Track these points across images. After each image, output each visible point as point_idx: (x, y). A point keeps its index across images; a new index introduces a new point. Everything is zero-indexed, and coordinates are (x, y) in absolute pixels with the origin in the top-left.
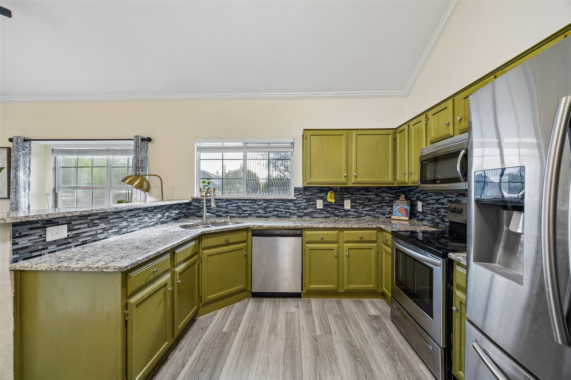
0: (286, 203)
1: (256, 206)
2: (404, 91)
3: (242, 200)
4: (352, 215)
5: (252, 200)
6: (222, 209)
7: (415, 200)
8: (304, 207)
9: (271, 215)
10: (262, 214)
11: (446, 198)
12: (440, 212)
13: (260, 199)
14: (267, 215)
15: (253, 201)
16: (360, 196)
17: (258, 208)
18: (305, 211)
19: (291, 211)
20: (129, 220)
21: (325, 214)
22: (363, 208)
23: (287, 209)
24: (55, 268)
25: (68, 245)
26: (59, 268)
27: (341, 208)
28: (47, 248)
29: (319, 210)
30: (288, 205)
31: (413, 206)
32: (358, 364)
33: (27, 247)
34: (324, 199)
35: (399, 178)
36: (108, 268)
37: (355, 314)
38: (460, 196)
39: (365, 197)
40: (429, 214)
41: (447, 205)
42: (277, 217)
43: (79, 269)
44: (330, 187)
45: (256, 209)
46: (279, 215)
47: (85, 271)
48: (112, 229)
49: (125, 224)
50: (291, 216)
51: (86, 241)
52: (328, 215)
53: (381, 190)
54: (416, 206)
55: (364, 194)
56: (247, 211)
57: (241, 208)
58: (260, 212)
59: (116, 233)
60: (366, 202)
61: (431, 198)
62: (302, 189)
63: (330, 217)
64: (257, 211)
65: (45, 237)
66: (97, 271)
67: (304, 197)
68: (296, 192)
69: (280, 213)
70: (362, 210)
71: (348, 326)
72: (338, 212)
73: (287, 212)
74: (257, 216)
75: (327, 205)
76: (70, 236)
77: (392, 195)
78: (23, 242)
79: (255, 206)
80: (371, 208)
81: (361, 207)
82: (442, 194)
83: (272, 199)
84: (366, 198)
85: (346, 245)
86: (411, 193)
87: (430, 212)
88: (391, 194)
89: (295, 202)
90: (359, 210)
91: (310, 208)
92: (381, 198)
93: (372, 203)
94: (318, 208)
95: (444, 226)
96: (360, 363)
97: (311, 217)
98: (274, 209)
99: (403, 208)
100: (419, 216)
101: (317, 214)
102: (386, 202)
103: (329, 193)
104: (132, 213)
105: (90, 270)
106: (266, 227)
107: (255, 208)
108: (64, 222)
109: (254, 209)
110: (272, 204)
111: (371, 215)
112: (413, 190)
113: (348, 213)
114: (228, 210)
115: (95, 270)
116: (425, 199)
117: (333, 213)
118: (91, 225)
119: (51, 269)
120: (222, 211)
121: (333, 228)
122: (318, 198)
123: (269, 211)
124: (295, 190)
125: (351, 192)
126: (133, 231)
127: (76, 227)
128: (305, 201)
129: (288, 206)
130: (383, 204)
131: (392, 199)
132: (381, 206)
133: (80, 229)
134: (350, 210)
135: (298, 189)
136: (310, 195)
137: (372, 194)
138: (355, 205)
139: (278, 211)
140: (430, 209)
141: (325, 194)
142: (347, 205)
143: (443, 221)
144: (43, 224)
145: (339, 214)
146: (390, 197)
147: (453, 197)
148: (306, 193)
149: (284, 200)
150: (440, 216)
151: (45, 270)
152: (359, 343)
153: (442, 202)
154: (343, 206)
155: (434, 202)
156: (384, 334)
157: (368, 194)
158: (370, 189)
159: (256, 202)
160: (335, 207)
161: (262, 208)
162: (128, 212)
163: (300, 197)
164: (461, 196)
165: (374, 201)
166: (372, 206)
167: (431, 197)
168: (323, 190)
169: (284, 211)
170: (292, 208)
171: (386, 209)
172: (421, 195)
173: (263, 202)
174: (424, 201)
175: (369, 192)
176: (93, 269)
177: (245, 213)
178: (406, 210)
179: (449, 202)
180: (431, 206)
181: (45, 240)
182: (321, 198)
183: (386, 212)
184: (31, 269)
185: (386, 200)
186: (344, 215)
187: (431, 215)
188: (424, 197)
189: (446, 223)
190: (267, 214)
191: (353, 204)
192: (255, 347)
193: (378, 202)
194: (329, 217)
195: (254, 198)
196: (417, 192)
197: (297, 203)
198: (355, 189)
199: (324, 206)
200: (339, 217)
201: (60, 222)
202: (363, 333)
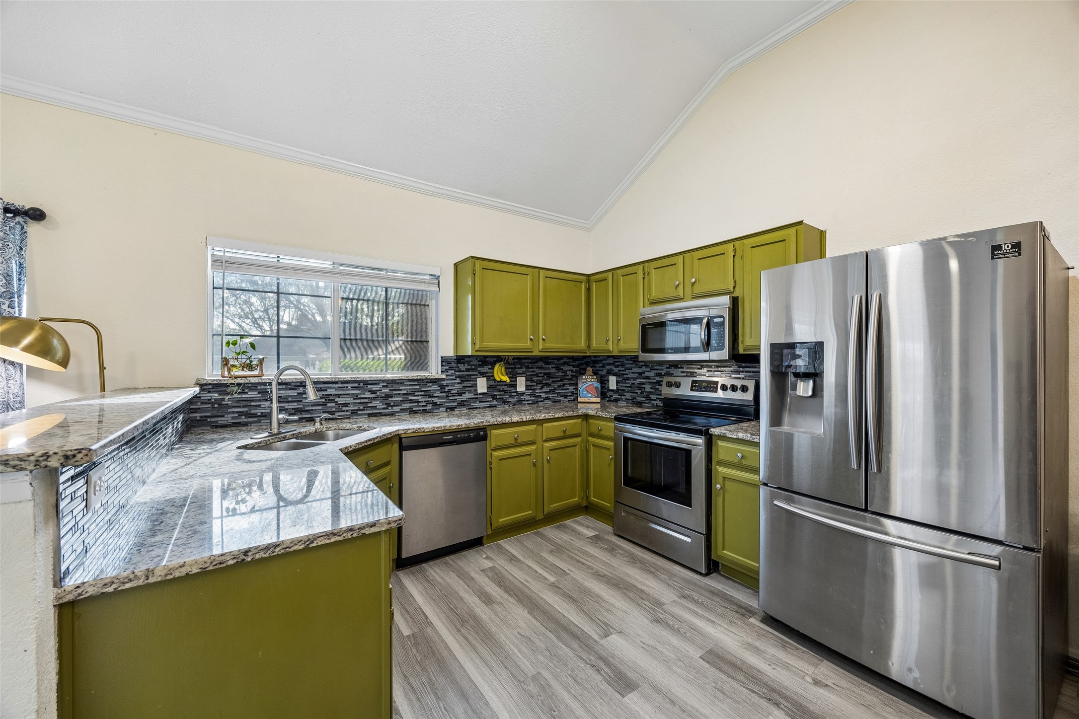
0: (427, 385)
1: (368, 395)
2: (588, 222)
3: (336, 383)
4: (527, 400)
5: (359, 382)
6: (287, 404)
7: (604, 375)
8: (456, 392)
9: (399, 410)
10: (379, 409)
11: (652, 371)
12: (644, 388)
13: (378, 380)
14: (390, 410)
15: (362, 384)
16: (537, 371)
17: (371, 398)
18: (459, 398)
19: (435, 400)
21: (490, 401)
22: (541, 388)
23: (429, 397)
24: (232, 557)
26: (245, 555)
27: (512, 390)
29: (481, 396)
30: (429, 389)
31: (603, 382)
32: (625, 591)
34: (488, 376)
35: (596, 345)
36: (375, 525)
37: (571, 541)
38: (671, 368)
39: (544, 371)
40: (628, 392)
41: (655, 379)
42: (410, 413)
43: (304, 543)
44: (499, 356)
45: (367, 401)
46: (414, 409)
47: (320, 543)
50: (435, 409)
52: (495, 402)
53: (562, 361)
54: (606, 382)
55: (541, 368)
56: (347, 406)
57: (334, 400)
58: (376, 406)
60: (545, 380)
61: (631, 371)
62: (455, 359)
63: (498, 406)
64: (369, 405)
66: (350, 537)
67: (457, 374)
68: (444, 366)
69: (416, 404)
70: (540, 392)
71: (577, 557)
72: (508, 396)
73: (429, 401)
74: (369, 414)
75: (493, 385)
77: (575, 369)
79: (366, 393)
80: (551, 389)
81: (539, 386)
82: (647, 366)
83: (402, 379)
84: (545, 374)
85: (547, 444)
86: (598, 365)
87: (629, 389)
88: (574, 366)
89: (443, 384)
90: (537, 391)
91: (467, 393)
92: (563, 373)
93: (552, 381)
94: (479, 391)
95: (651, 405)
96: (626, 589)
97: (469, 409)
98: (403, 398)
99: (592, 386)
100: (612, 396)
101: (478, 402)
102: (567, 379)
103: (497, 367)
105: (333, 540)
106: (428, 430)
107: (366, 398)
109: (363, 401)
110: (401, 388)
111: (550, 399)
112: (602, 360)
113: (522, 397)
114: (301, 406)
115: (344, 537)
116: (621, 372)
117: (500, 398)
119: (221, 563)
120: (287, 409)
121: (531, 421)
122: (479, 375)
123: (394, 403)
124: (442, 362)
125: (526, 364)
128: (460, 382)
129: (430, 391)
130: (566, 382)
131: (575, 373)
132: (563, 384)
134: (525, 393)
135: (447, 359)
136: (468, 370)
137: (552, 368)
138: (531, 384)
139: (411, 401)
140: (629, 385)
141: (489, 369)
142: (521, 384)
143: (648, 399)
145: (510, 400)
146: (572, 371)
147: (662, 370)
148: (460, 367)
149: (423, 380)
150: (645, 394)
151: (199, 570)
152: (607, 571)
153: (646, 375)
154: (515, 386)
155: (635, 376)
156: (620, 552)
157: (547, 368)
158: (550, 359)
159: (367, 387)
160: (505, 389)
161: (381, 397)
163: (450, 374)
164: (673, 368)
165: (554, 378)
166: (552, 385)
167: (631, 369)
168: (487, 361)
169: (422, 401)
170: (438, 394)
171: (568, 389)
172: (615, 367)
173: (383, 386)
174: (619, 376)
175: (548, 364)
176: (340, 536)
177: (344, 409)
178: (596, 388)
179: (657, 375)
180: (631, 381)
182: (483, 375)
183: (568, 392)
184: (147, 581)
185: (568, 376)
186: (517, 401)
187: (631, 393)
188: (619, 371)
189: (652, 402)
190: (390, 408)
191: (529, 383)
192: (486, 631)
193: (559, 379)
194: (496, 406)
195: (366, 377)
196: (608, 363)
197: (445, 384)
198: (531, 359)
199: (488, 388)
200: (509, 406)
202: (600, 559)
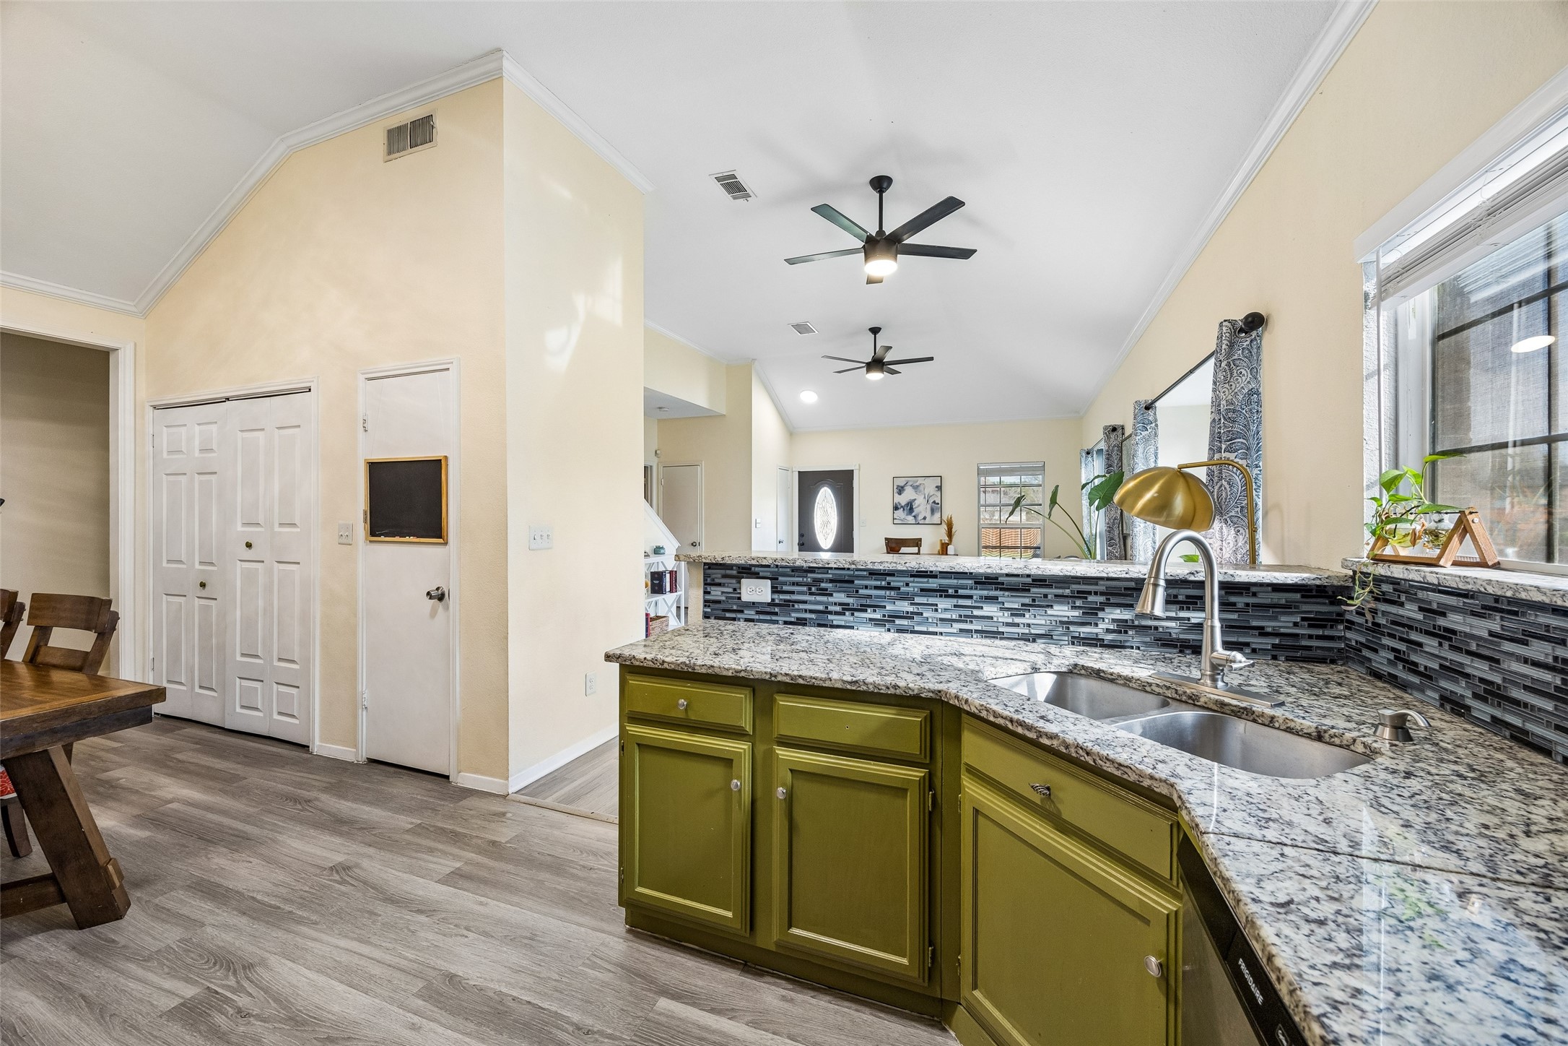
6: (1468, 660)
20: (917, 600)
25: (774, 618)
28: (742, 612)
33: (719, 602)
48: (866, 611)
49: (905, 606)
51: (805, 619)
59: (877, 623)
65: (740, 593)
76: (777, 601)
78: (716, 593)
104: (933, 583)
108: (768, 574)
114: (1498, 679)
118: (813, 589)
126: (935, 633)
127: (785, 588)
133: (793, 593)
144: (739, 573)
162: (916, 579)
181: (739, 598)
201: (761, 574)
